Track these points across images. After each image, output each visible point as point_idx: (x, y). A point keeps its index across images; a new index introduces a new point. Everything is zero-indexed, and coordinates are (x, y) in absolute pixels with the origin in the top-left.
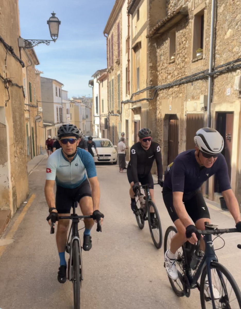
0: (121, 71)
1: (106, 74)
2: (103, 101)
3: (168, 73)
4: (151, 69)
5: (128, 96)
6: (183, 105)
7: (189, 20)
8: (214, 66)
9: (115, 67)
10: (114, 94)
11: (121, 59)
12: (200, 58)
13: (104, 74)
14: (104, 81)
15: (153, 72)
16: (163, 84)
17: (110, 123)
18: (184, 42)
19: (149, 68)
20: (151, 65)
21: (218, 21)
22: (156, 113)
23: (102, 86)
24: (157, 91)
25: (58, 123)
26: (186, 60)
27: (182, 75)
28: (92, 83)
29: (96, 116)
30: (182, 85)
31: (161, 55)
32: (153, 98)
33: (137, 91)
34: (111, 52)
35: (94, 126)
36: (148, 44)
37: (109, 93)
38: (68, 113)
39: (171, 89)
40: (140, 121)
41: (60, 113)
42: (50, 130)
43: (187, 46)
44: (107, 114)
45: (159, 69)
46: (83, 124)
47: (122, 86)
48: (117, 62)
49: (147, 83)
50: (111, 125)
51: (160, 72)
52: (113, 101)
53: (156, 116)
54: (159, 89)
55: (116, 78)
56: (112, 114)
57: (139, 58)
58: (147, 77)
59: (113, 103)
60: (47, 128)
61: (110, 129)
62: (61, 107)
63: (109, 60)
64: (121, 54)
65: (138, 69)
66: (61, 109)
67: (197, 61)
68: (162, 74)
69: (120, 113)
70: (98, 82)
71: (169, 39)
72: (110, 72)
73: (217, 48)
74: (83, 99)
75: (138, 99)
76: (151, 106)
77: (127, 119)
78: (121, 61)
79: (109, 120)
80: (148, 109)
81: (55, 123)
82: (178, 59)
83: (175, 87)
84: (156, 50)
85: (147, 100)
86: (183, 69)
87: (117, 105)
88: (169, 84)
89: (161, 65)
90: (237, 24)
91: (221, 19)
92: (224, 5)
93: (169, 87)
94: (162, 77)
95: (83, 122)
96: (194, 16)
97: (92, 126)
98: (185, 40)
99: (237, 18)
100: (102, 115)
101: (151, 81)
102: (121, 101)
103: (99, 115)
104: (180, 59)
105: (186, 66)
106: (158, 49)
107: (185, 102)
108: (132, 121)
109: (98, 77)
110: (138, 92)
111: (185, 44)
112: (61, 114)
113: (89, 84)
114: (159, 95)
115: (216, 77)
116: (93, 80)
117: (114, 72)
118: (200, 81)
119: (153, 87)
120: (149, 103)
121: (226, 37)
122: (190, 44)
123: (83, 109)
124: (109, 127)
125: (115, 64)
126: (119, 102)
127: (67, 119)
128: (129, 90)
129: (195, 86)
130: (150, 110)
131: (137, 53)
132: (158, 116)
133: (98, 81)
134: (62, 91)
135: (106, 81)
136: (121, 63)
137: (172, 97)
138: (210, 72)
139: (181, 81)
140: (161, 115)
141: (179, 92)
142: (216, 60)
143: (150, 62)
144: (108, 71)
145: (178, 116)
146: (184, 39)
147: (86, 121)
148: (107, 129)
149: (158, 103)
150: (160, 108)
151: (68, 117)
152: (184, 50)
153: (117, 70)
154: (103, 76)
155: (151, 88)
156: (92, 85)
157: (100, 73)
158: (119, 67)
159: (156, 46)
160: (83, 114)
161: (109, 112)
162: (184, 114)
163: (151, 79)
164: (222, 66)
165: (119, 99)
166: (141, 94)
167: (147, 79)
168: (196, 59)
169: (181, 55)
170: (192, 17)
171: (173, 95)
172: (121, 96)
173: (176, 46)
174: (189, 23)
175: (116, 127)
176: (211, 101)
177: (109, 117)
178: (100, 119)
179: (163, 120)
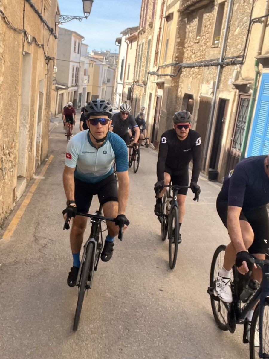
0: (153, 37)
1: (136, 35)
2: (129, 66)
3: (192, 52)
4: (178, 44)
5: (156, 67)
6: (199, 87)
7: (215, 6)
8: (225, 56)
9: (147, 29)
10: (142, 60)
11: (154, 22)
12: (217, 46)
13: (135, 35)
14: (133, 42)
15: (179, 48)
16: (187, 62)
17: (134, 93)
18: (209, 26)
19: (176, 44)
20: (179, 40)
21: (233, 17)
22: (177, 90)
23: (131, 48)
24: (181, 68)
25: (72, 86)
26: (207, 44)
27: (203, 58)
28: (119, 41)
29: (119, 83)
30: (201, 67)
31: (190, 32)
32: (177, 75)
33: (164, 64)
34: (145, 10)
35: (116, 94)
36: (179, 18)
37: (137, 58)
38: (85, 75)
39: (193, 69)
40: (161, 97)
41: (76, 74)
42: (62, 94)
43: (210, 30)
44: (131, 83)
45: (186, 45)
46: (103, 89)
47: (151, 53)
48: (149, 25)
49: (173, 59)
50: (134, 96)
51: (187, 49)
52: (140, 68)
53: (177, 93)
54: (183, 66)
55: (147, 43)
56: (137, 84)
57: (170, 30)
58: (174, 52)
59: (140, 71)
60: (59, 92)
61: (133, 101)
62: (79, 67)
63: (142, 18)
64: (154, 17)
65: (168, 41)
66: (78, 70)
67: (215, 47)
68: (188, 52)
69: (145, 84)
70: (127, 42)
71: (198, 18)
72: (141, 33)
73: (229, 41)
74: (106, 54)
75: (163, 74)
76: (174, 83)
77: (151, 92)
78: (154, 25)
79: (133, 90)
80: (170, 85)
81: (69, 86)
82: (202, 41)
83: (196, 67)
84: (186, 25)
85: (171, 76)
86: (204, 52)
87: (143, 74)
88: (192, 64)
89: (188, 43)
90: (243, 25)
91: (235, 16)
92: (238, 4)
93: (192, 66)
94: (188, 54)
95: (103, 87)
96: (218, 4)
97: (113, 94)
98: (209, 25)
99: (244, 20)
100: (126, 82)
101: (177, 57)
102: (148, 71)
103: (122, 82)
104: (203, 41)
105: (206, 50)
106: (188, 24)
107: (201, 84)
108: (155, 96)
109: (127, 36)
110: (164, 66)
111: (208, 28)
112: (77, 76)
113: (116, 41)
114: (183, 72)
115: (225, 67)
116: (121, 38)
117: (146, 35)
118: (214, 67)
119: (178, 64)
120: (172, 79)
121: (235, 34)
122: (212, 29)
123: (105, 70)
124: (132, 98)
125: (147, 27)
126: (146, 71)
127: (84, 82)
128: (157, 61)
129: (210, 70)
130: (172, 86)
131: (169, 23)
132: (179, 94)
133: (127, 40)
134: (82, 45)
135: (136, 42)
136: (153, 27)
137: (192, 77)
138: (220, 61)
139: (201, 63)
140: (181, 93)
141: (198, 73)
142: (227, 52)
143: (178, 38)
144: (140, 32)
145: (194, 97)
146: (208, 23)
147: (107, 86)
148: (129, 101)
149: (181, 80)
150: (182, 86)
151: (85, 80)
152: (208, 33)
153: (149, 34)
154: (133, 36)
155: (176, 64)
156: (119, 43)
157: (131, 32)
158: (151, 31)
159: (186, 22)
160: (104, 76)
161: (134, 81)
162: (199, 96)
163: (177, 55)
164: (229, 58)
165: (146, 67)
166: (167, 68)
167: (173, 54)
168: (214, 46)
169: (204, 37)
170: (217, 4)
171: (194, 75)
172: (148, 65)
173: (202, 28)
174: (213, 9)
175: (139, 100)
176: (218, 88)
177: (133, 87)
178: (124, 87)
179: (182, 98)
